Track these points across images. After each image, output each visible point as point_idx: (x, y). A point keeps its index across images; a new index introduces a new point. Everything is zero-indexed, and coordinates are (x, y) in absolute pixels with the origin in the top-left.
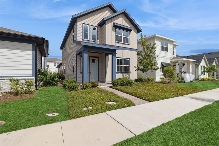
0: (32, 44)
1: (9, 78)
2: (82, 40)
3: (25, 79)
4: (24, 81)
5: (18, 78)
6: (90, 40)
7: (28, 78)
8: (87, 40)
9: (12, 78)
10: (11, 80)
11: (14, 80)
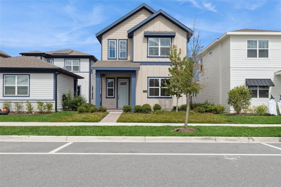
0: (53, 74)
1: (38, 101)
2: (108, 59)
3: (46, 102)
4: (45, 104)
5: (43, 101)
6: (118, 58)
7: (50, 101)
8: (113, 58)
9: (39, 101)
10: (38, 103)
11: (40, 103)
